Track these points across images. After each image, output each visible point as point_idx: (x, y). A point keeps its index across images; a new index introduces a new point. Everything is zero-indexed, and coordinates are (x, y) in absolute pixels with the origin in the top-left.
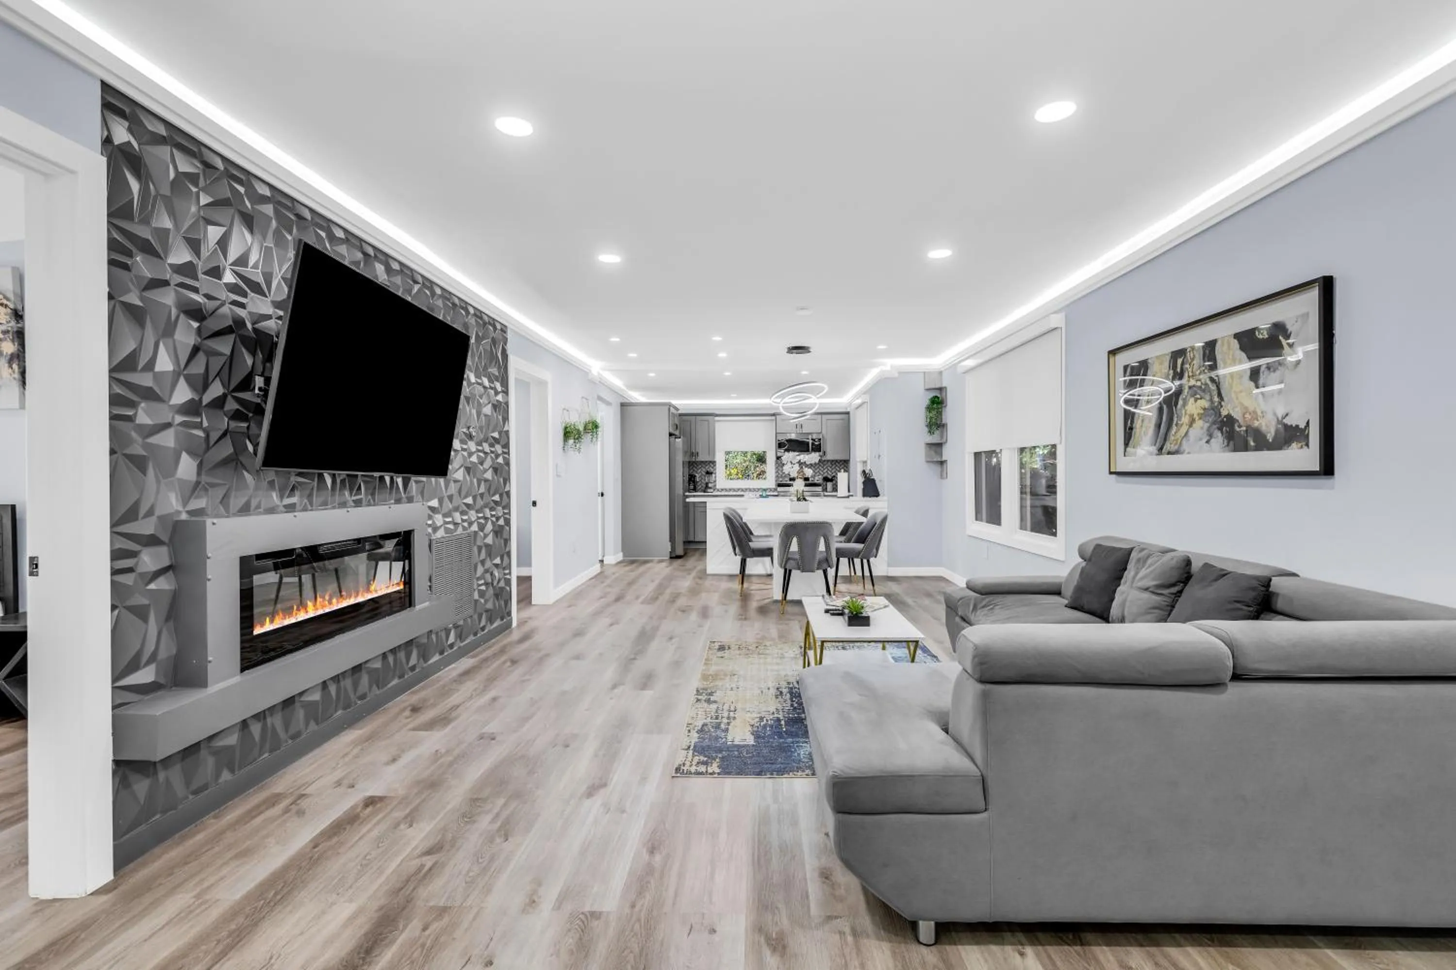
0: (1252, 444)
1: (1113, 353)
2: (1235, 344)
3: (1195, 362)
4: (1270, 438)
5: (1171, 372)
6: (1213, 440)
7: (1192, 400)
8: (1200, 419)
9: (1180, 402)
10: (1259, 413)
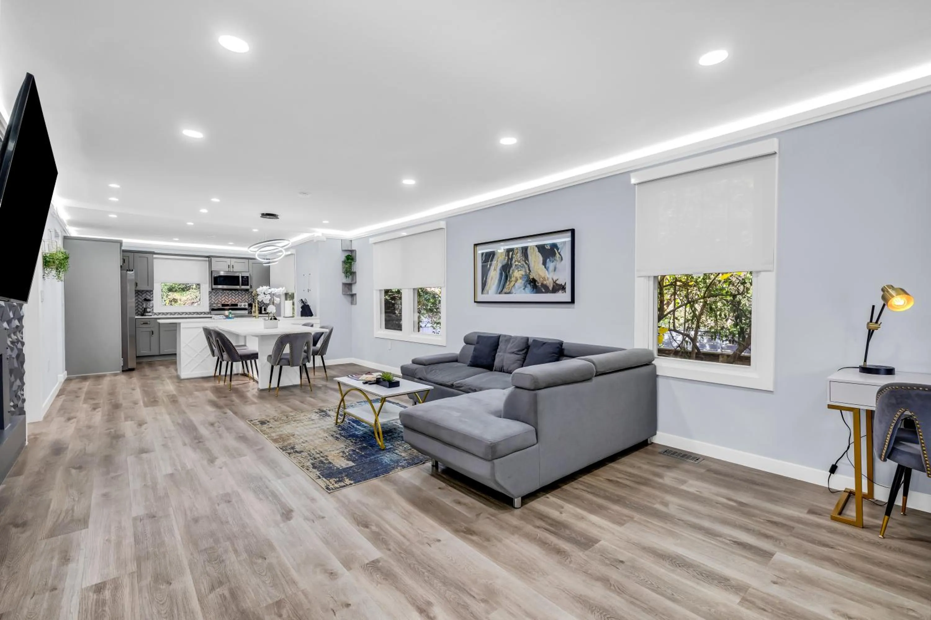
0: (543, 290)
1: (476, 245)
2: (536, 249)
3: (518, 254)
4: (551, 288)
5: (507, 258)
6: (526, 288)
7: (516, 271)
8: (520, 279)
9: (511, 271)
10: (546, 278)
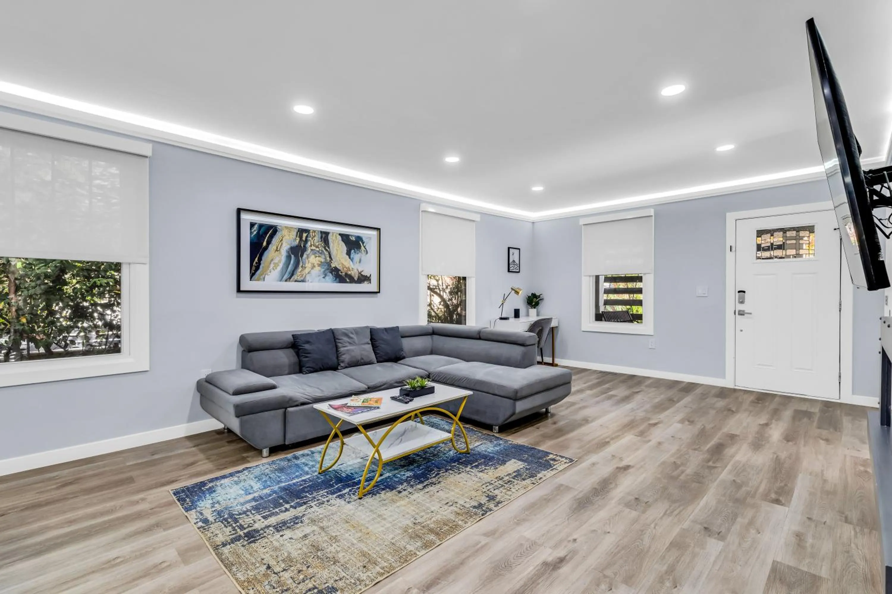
0: (348, 280)
1: (240, 210)
2: (339, 238)
3: (315, 238)
4: (356, 279)
5: (298, 239)
6: (327, 277)
7: (313, 256)
8: (319, 266)
9: (305, 256)
10: (351, 269)
